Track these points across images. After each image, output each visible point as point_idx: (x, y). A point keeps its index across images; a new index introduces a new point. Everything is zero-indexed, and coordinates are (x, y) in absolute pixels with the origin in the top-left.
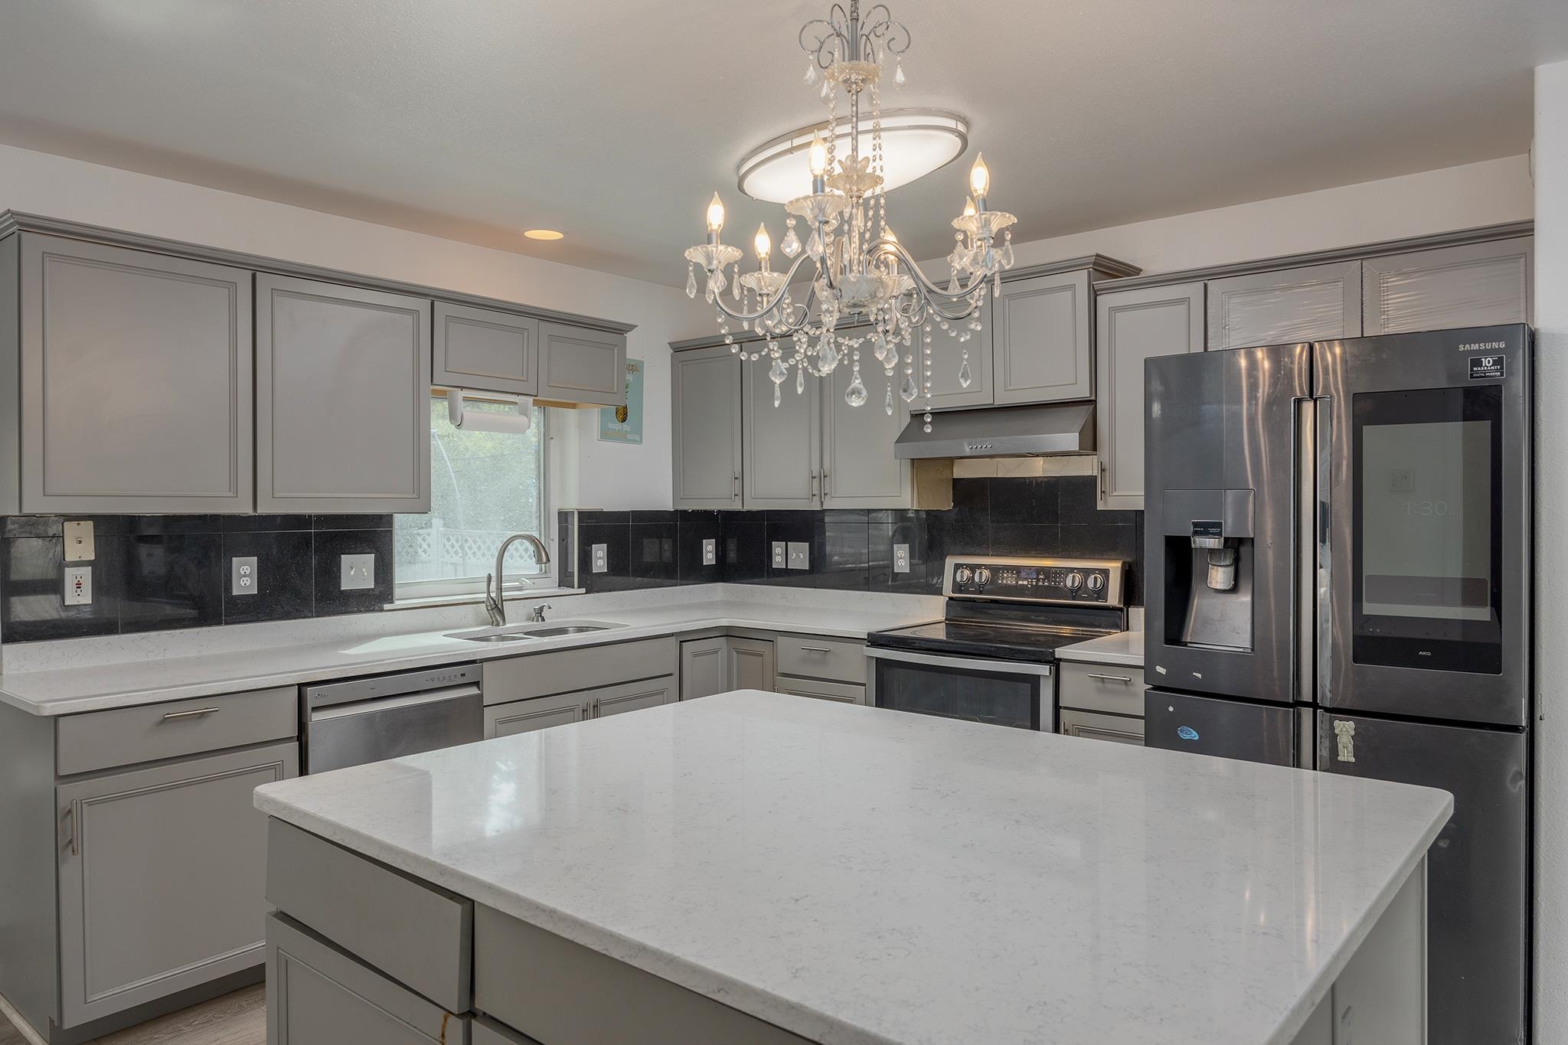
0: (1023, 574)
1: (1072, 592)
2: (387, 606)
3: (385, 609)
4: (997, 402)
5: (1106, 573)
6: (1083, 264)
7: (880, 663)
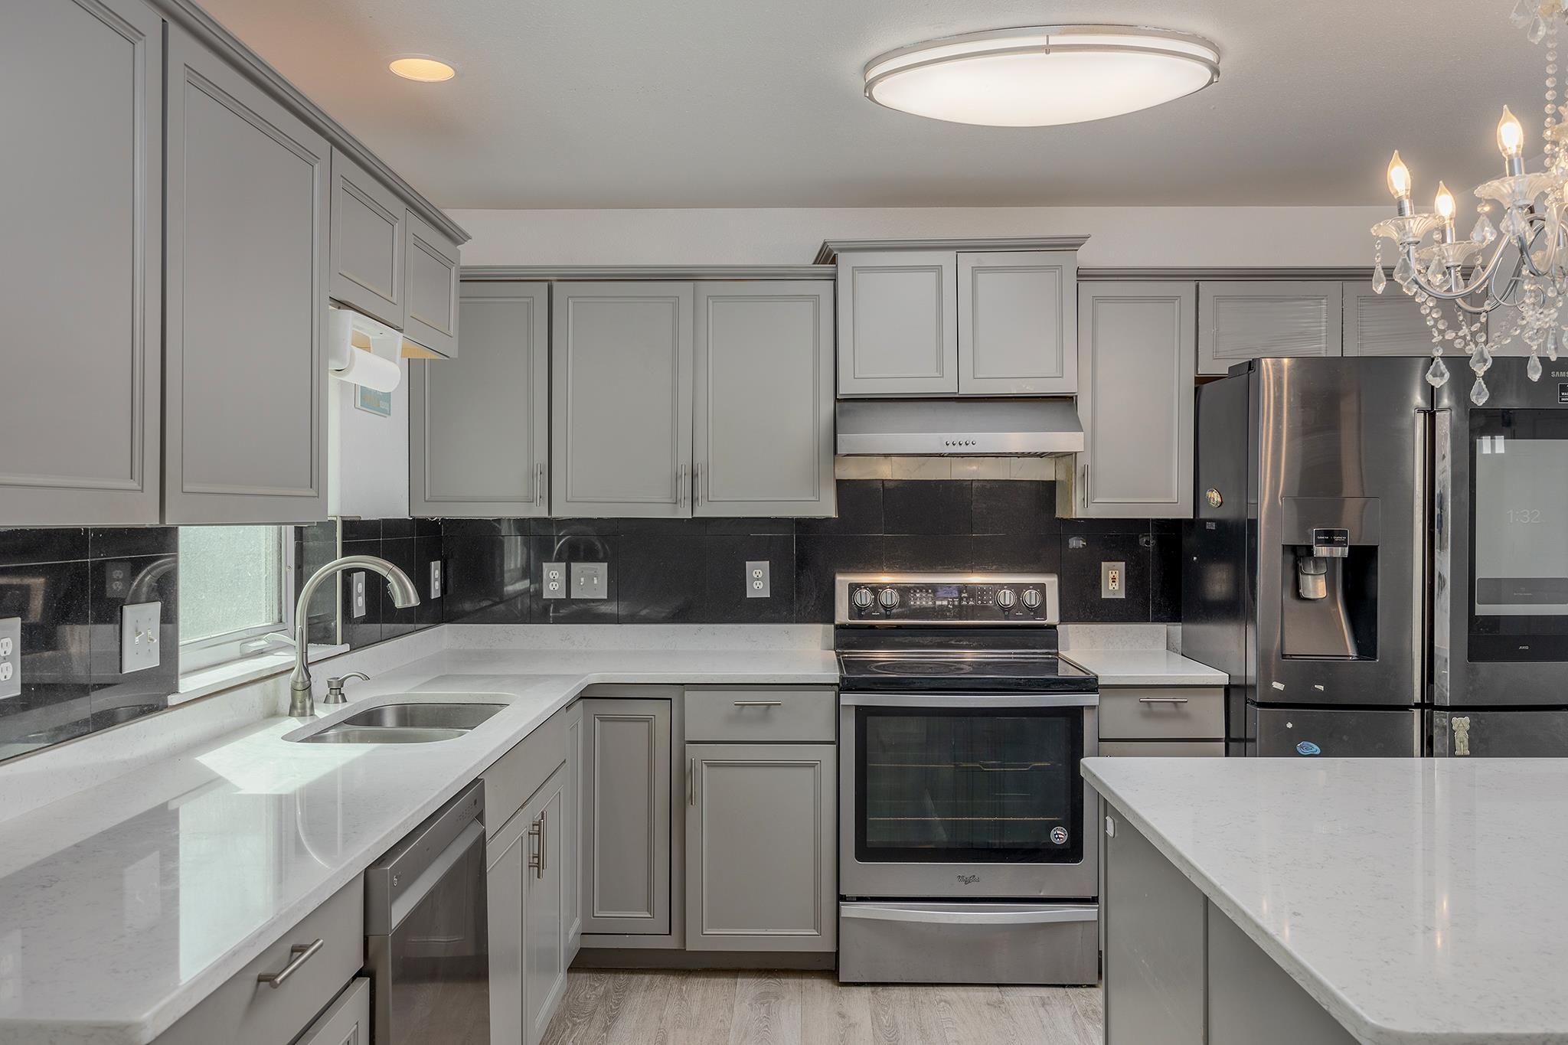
0: (940, 593)
1: (1004, 611)
2: (172, 700)
3: (170, 704)
4: (964, 391)
5: (1041, 588)
6: (1072, 245)
7: (862, 712)
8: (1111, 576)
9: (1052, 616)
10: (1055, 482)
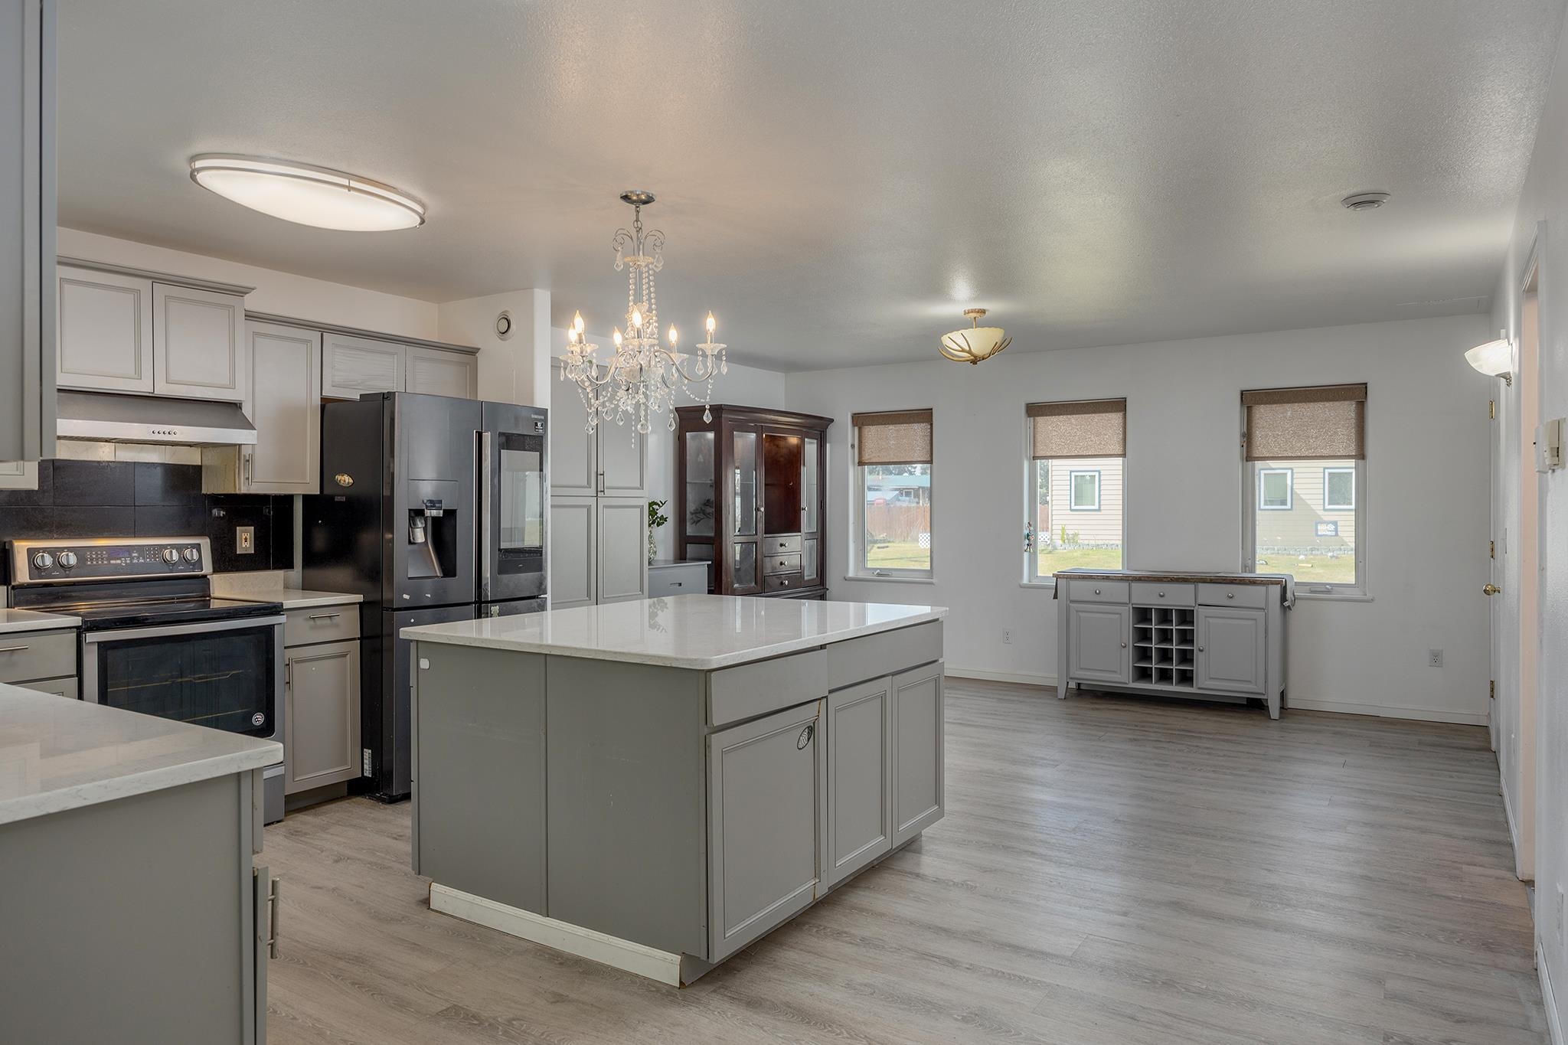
0: (114, 554)
1: (169, 566)
4: (158, 392)
5: (198, 547)
6: (241, 292)
7: (103, 647)
8: (244, 537)
9: (207, 568)
10: (201, 466)
